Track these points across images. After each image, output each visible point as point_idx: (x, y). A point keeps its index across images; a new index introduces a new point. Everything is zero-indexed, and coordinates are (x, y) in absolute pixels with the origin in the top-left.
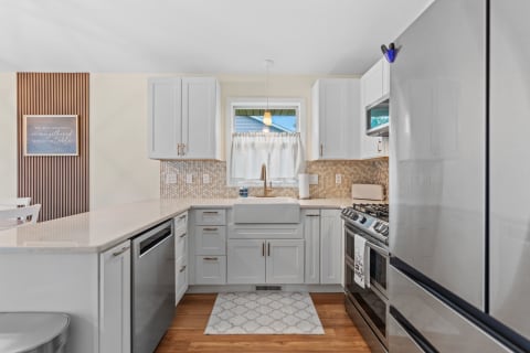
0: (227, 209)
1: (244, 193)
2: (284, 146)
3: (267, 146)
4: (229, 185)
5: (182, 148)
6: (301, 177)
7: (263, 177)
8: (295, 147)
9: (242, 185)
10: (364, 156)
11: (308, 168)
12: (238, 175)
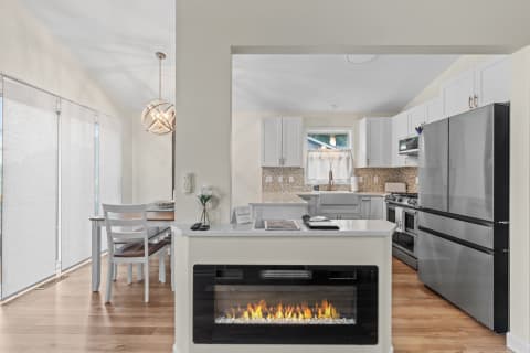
0: (316, 196)
1: (317, 188)
2: (340, 158)
3: (329, 158)
4: (306, 183)
5: (282, 161)
6: (353, 178)
7: (331, 178)
8: (348, 159)
9: (314, 183)
10: (393, 166)
11: (357, 172)
12: (311, 177)
